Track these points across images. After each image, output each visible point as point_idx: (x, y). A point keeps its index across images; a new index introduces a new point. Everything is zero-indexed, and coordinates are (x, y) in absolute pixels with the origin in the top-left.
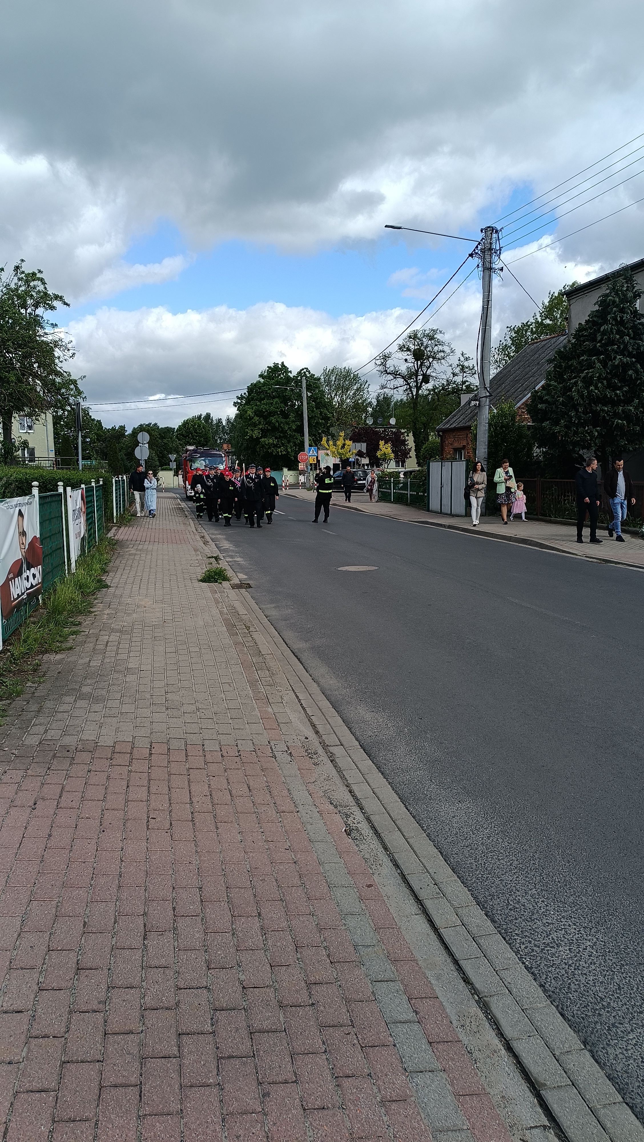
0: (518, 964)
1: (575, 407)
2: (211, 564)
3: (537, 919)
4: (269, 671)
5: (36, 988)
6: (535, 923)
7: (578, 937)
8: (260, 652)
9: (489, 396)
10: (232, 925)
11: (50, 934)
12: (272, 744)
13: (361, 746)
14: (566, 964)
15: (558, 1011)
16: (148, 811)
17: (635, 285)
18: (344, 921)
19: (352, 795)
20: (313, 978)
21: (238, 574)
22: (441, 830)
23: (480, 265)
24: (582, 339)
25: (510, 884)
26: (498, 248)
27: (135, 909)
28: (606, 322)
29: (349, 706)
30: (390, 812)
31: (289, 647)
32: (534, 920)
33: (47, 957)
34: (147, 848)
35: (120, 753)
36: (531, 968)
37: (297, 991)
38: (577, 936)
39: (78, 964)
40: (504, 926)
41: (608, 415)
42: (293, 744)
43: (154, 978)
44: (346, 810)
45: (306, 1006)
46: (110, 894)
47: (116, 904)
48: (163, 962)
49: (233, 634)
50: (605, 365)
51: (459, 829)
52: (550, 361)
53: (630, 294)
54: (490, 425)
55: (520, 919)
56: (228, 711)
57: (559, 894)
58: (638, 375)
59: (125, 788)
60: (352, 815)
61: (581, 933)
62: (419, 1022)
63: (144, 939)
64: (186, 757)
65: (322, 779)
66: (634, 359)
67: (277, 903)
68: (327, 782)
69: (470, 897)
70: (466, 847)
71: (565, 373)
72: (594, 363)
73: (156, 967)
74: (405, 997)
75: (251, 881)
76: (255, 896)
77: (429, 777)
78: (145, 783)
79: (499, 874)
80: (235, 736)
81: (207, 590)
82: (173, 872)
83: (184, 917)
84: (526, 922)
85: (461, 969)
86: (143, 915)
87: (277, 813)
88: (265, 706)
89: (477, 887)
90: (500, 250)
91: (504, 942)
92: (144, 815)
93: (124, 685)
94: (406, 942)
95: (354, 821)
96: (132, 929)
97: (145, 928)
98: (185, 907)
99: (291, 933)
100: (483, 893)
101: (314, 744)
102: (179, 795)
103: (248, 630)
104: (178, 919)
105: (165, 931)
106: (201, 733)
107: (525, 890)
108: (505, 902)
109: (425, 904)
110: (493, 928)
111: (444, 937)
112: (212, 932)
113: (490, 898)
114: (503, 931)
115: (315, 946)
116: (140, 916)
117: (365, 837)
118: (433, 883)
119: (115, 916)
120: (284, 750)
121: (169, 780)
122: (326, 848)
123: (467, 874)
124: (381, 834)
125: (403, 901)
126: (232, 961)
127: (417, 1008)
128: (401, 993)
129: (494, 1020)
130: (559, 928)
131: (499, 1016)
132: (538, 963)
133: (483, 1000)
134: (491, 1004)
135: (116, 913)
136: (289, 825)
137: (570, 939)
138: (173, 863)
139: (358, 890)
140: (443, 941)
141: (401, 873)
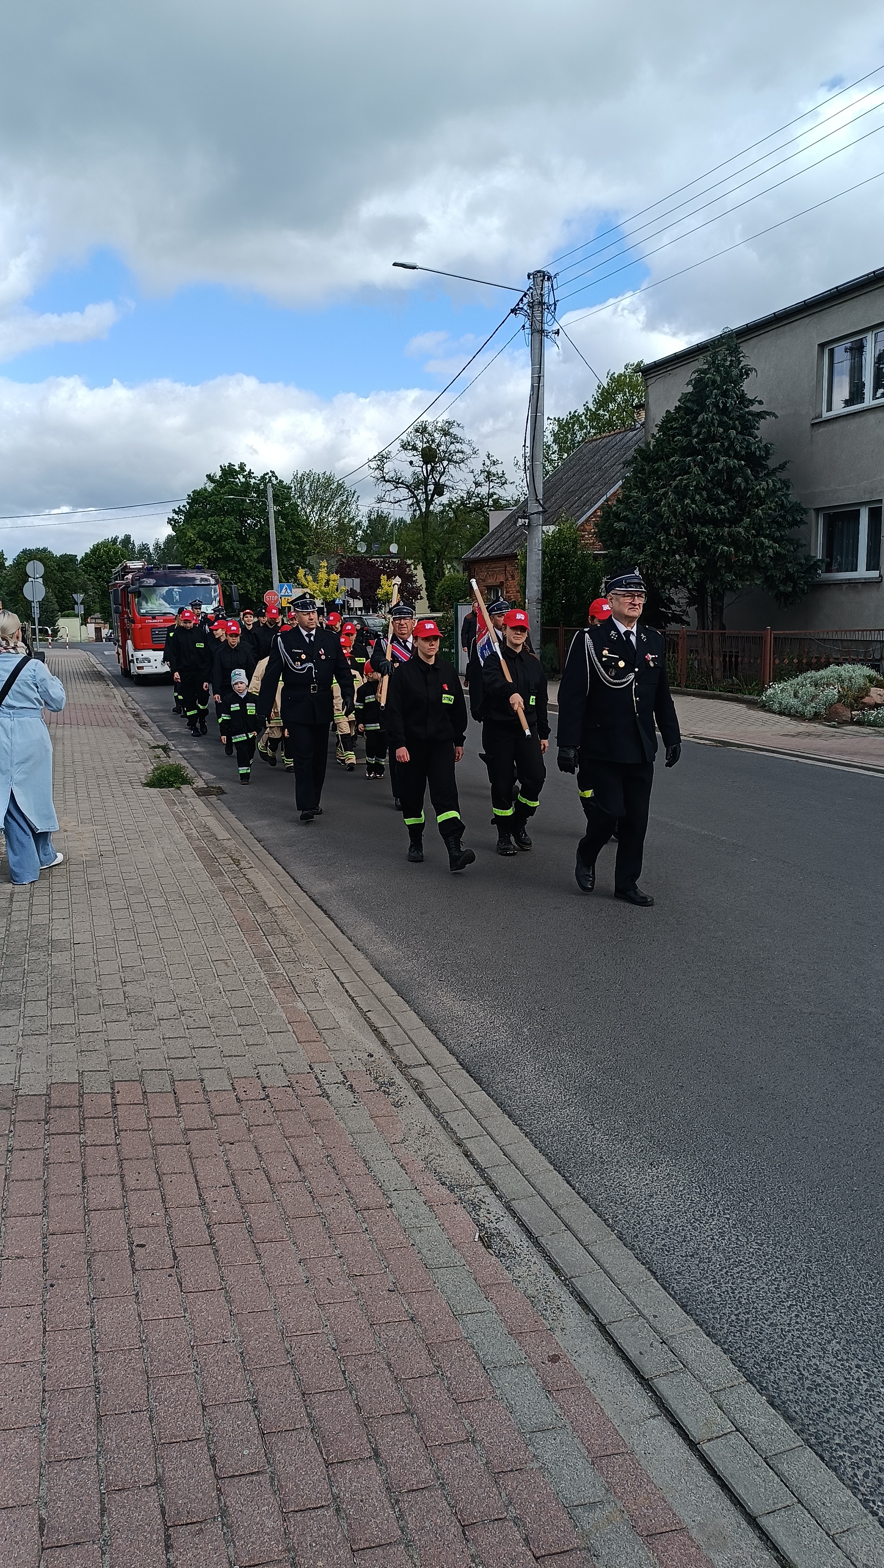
0: (866, 1516)
1: (665, 528)
2: (159, 757)
3: (862, 1408)
4: (285, 936)
6: (862, 1417)
8: (265, 902)
9: (542, 512)
10: (331, 1486)
12: (317, 1070)
13: (461, 1064)
16: (129, 1231)
17: (742, 359)
18: (533, 1449)
19: (470, 1161)
21: (202, 773)
22: (639, 1223)
24: (671, 432)
25: (789, 1331)
26: (552, 302)
27: (137, 1470)
28: (703, 408)
29: (423, 990)
30: (543, 1192)
31: (305, 892)
32: (857, 1410)
34: (139, 1316)
35: (60, 1107)
40: (810, 1428)
41: (709, 539)
42: (350, 1069)
44: (469, 1195)
46: (83, 1439)
49: (216, 874)
50: (704, 470)
51: (668, 1221)
52: (627, 464)
53: (735, 372)
54: (544, 553)
55: (832, 1409)
56: (232, 1013)
57: (879, 1348)
58: (747, 483)
59: (79, 1182)
60: (483, 1205)
64: (177, 1106)
65: (414, 1133)
66: (743, 463)
68: (423, 1140)
69: (731, 1366)
70: (690, 1256)
71: (650, 480)
72: (690, 467)
75: (344, 1372)
76: (359, 1408)
78: (115, 1169)
79: (765, 1311)
80: (251, 1059)
81: (159, 799)
82: (197, 1367)
83: (236, 1480)
84: (846, 1414)
85: (768, 1538)
86: (156, 1484)
87: (357, 1212)
88: (290, 999)
89: (736, 1343)
90: (555, 305)
91: (823, 1465)
92: (123, 1239)
93: (49, 972)
94: (655, 1486)
95: (488, 1215)
96: (140, 1525)
97: (164, 1518)
98: (234, 1454)
99: (445, 1493)
100: (751, 1355)
101: (385, 1065)
102: (178, 1188)
103: (237, 865)
104: (226, 1486)
105: (206, 1520)
106: (194, 1057)
107: (820, 1344)
108: (795, 1373)
109: (658, 1389)
110: (793, 1435)
111: (714, 1463)
112: (296, 1509)
113: (765, 1365)
114: (813, 1440)
115: (496, 1520)
116: (150, 1488)
117: (516, 1249)
118: (658, 1341)
119: (101, 1496)
120: (339, 1081)
121: (155, 1158)
122: (458, 1279)
123: (711, 1316)
124: (540, 1240)
125: (620, 1388)
135: (100, 1486)
136: (383, 1236)
138: (192, 1347)
139: (537, 1370)
140: (715, 1472)
141: (597, 1320)
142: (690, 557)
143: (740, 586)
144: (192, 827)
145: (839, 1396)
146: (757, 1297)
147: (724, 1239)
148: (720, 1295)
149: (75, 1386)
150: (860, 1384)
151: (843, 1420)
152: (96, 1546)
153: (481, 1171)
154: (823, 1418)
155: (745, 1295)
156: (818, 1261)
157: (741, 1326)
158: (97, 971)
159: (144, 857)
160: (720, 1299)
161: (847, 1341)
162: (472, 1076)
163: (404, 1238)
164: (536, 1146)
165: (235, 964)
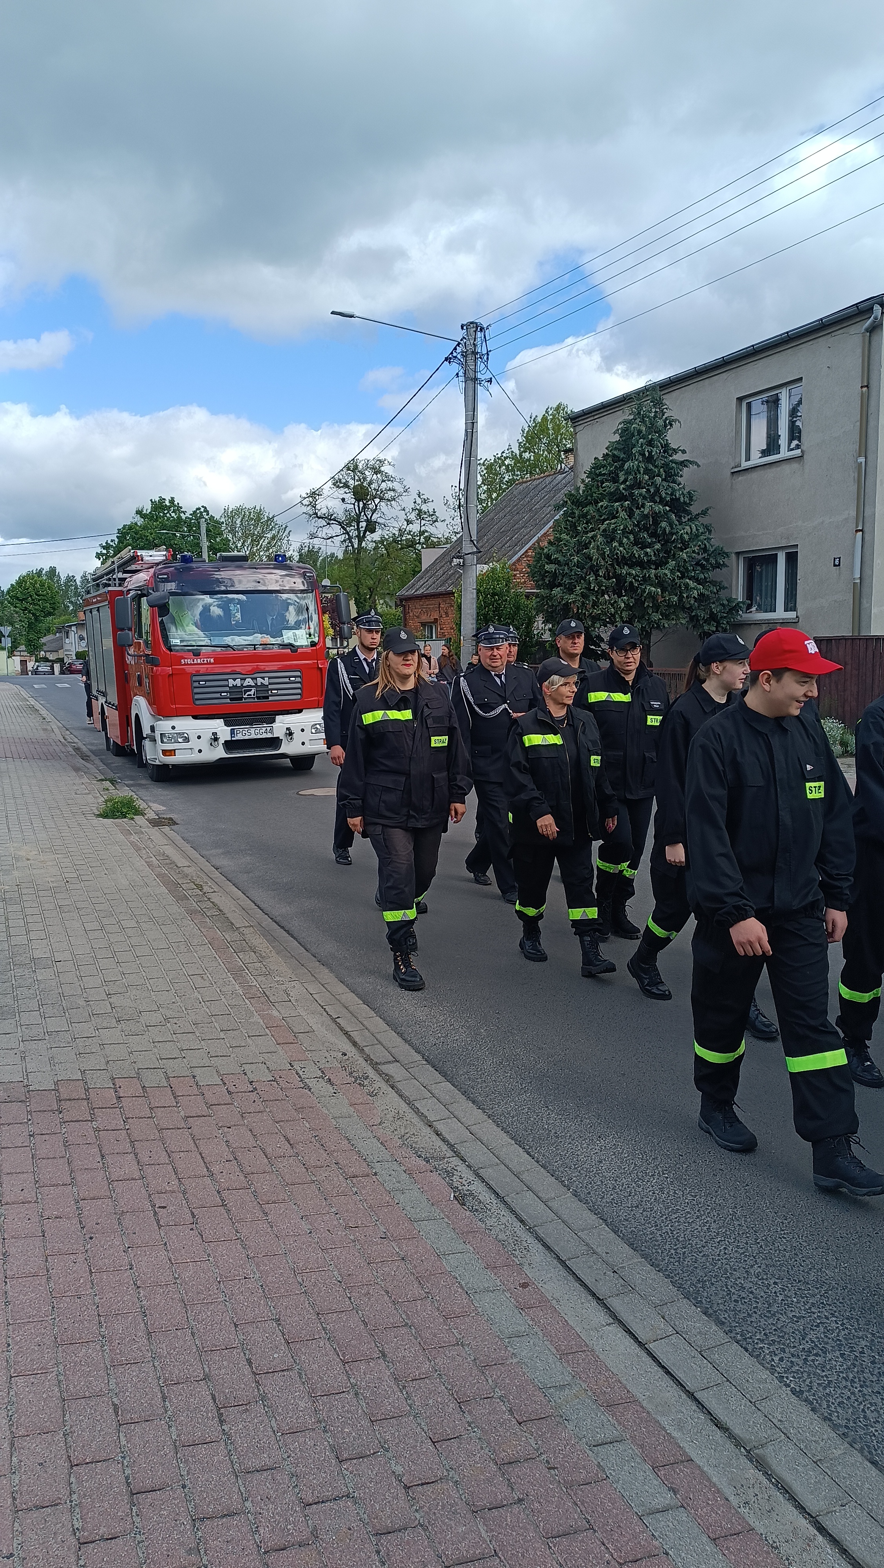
0: (780, 1387)
1: (595, 570)
2: (108, 790)
3: (778, 1313)
4: (255, 952)
5: (73, 1541)
7: (845, 1335)
8: (232, 924)
9: (476, 552)
10: (349, 1378)
11: (64, 1435)
12: (297, 1066)
13: (426, 1061)
14: (846, 1380)
15: (865, 1457)
16: (150, 1196)
17: (665, 410)
18: (512, 1350)
19: (441, 1139)
20: (504, 1454)
21: (151, 804)
22: (591, 1183)
23: (461, 374)
24: (599, 478)
25: (719, 1260)
26: (484, 352)
27: (188, 1370)
28: (630, 456)
29: (387, 999)
30: (507, 1162)
31: (266, 914)
32: (774, 1315)
33: (73, 1479)
34: (170, 1260)
35: (69, 1100)
36: (801, 1392)
37: (489, 1481)
38: (843, 1333)
39: (128, 1484)
40: (737, 1329)
41: (637, 580)
42: (327, 1065)
43: (262, 1492)
44: (443, 1165)
45: (511, 1504)
46: (139, 1349)
48: (265, 1459)
49: (181, 898)
50: (631, 515)
51: (616, 1180)
52: (557, 507)
53: (660, 423)
54: (478, 592)
55: (754, 1315)
56: (213, 1020)
57: (792, 1269)
58: (672, 528)
59: (99, 1159)
60: (455, 1173)
61: (847, 1329)
62: (682, 1506)
63: (222, 1422)
64: (175, 1098)
65: (390, 1117)
66: (668, 508)
67: (403, 1331)
68: (399, 1123)
69: (672, 1286)
71: (579, 524)
72: (617, 512)
73: (258, 1471)
74: (648, 1467)
75: (350, 1298)
76: (366, 1324)
77: (542, 1102)
78: (128, 1148)
80: (236, 1059)
81: (114, 829)
82: (226, 1296)
84: (765, 1318)
85: (703, 1406)
86: (204, 1379)
87: (346, 1179)
88: (266, 1008)
89: (675, 1270)
90: (488, 355)
91: (747, 1354)
92: (146, 1203)
93: (37, 987)
94: (612, 1373)
95: (461, 1180)
96: (196, 1407)
97: (215, 1402)
98: (266, 1357)
99: (443, 1381)
100: (687, 1278)
101: (358, 1062)
102: (187, 1163)
103: (200, 890)
104: (263, 1379)
105: (249, 1403)
106: (184, 1057)
107: (744, 1268)
108: (724, 1290)
109: (611, 1306)
110: (722, 1334)
111: (659, 1357)
112: (323, 1394)
113: (699, 1285)
114: (739, 1337)
116: (200, 1382)
117: (487, 1206)
118: (610, 1271)
119: (161, 1388)
120: (318, 1076)
121: (162, 1140)
122: (439, 1229)
123: (654, 1251)
124: (506, 1199)
125: (581, 1305)
126: (371, 1442)
127: (672, 1483)
128: (638, 1460)
129: (782, 1486)
130: (815, 1324)
131: (788, 1477)
132: (807, 1382)
133: (754, 1453)
134: (769, 1459)
135: (159, 1381)
136: (372, 1197)
137: (835, 1339)
138: (219, 1282)
139: (511, 1294)
140: (660, 1363)
141: (558, 1258)
142: (619, 597)
143: (666, 625)
145: (759, 1305)
146: (692, 1236)
148: (661, 1236)
150: (777, 1296)
151: (763, 1322)
152: (163, 1422)
153: (451, 1146)
154: (747, 1321)
155: (682, 1234)
156: (742, 1207)
157: (680, 1258)
158: (82, 985)
159: (109, 884)
161: (767, 1266)
162: (437, 1070)
163: (389, 1199)
164: (498, 1125)
165: (211, 978)
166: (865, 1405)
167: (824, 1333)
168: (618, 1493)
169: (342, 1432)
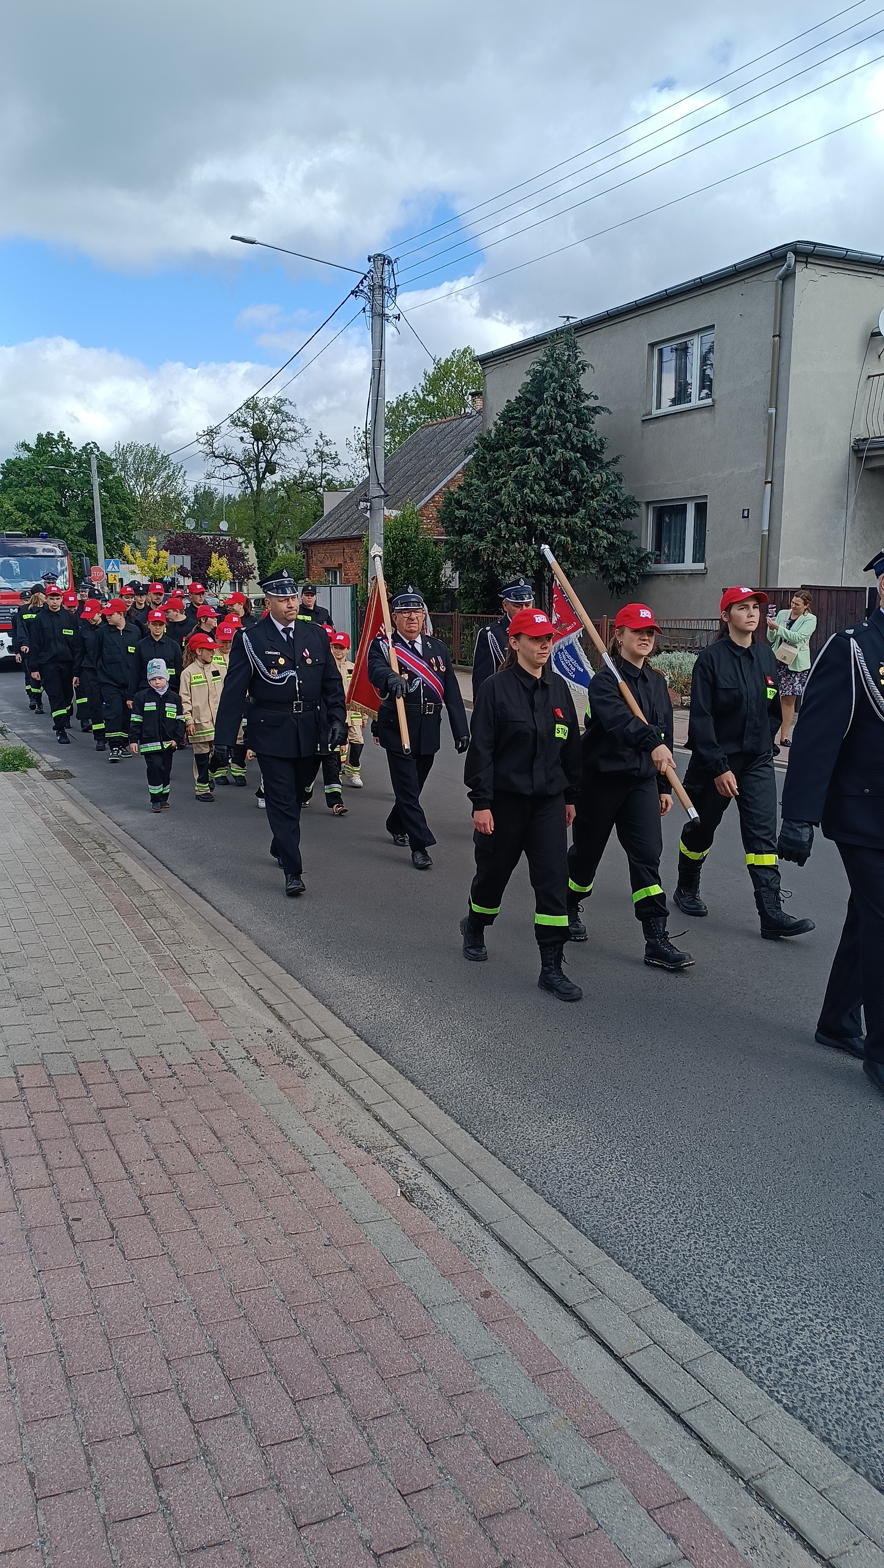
0: (772, 1404)
1: (506, 516)
3: (760, 1316)
4: (166, 918)
6: (760, 1324)
7: (833, 1339)
8: (140, 886)
9: (384, 496)
10: (301, 1421)
12: (219, 1045)
13: (358, 1036)
14: (841, 1393)
15: (871, 1483)
16: (62, 1206)
17: (578, 354)
18: (479, 1374)
19: (381, 1125)
20: (483, 1505)
21: (44, 755)
22: (545, 1171)
23: (368, 308)
24: (512, 422)
25: (690, 1256)
26: (392, 286)
27: (116, 1422)
28: (541, 402)
29: (312, 967)
30: (454, 1149)
31: (176, 875)
32: (755, 1318)
34: (88, 1285)
36: (795, 1408)
37: (469, 1541)
38: (830, 1336)
40: (718, 1336)
41: (547, 528)
42: (252, 1044)
44: (386, 1155)
46: (56, 1399)
47: (75, 1419)
48: (211, 1533)
49: (83, 859)
50: (542, 461)
51: (572, 1167)
52: (468, 451)
53: (573, 367)
54: (386, 537)
55: (734, 1318)
56: (124, 995)
57: (768, 1264)
58: (583, 476)
60: (400, 1164)
61: (834, 1331)
62: (685, 1558)
63: (158, 1487)
64: (85, 1086)
65: (324, 1100)
66: (579, 455)
67: (358, 1358)
68: (334, 1108)
69: (644, 1289)
70: (596, 1197)
71: (490, 468)
72: (529, 458)
74: (642, 1510)
75: (295, 1321)
76: (316, 1352)
77: (486, 1080)
78: (34, 1148)
79: (667, 1241)
80: (152, 1039)
81: (6, 783)
82: (154, 1326)
83: (212, 1422)
84: (746, 1322)
85: (691, 1430)
86: (135, 1433)
87: (282, 1176)
88: (181, 980)
89: (646, 1269)
90: (396, 289)
91: (732, 1366)
92: (57, 1215)
94: (591, 1396)
95: (406, 1173)
96: (127, 1470)
97: (149, 1462)
98: (205, 1400)
99: (407, 1417)
100: (659, 1278)
101: (286, 1040)
102: (103, 1164)
103: (103, 850)
104: (204, 1429)
105: (189, 1460)
106: (94, 1039)
107: (717, 1264)
108: (700, 1291)
109: (581, 1314)
110: (703, 1343)
111: (638, 1372)
112: (273, 1443)
113: (673, 1286)
114: (721, 1346)
115: (456, 1436)
116: (130, 1437)
117: (437, 1201)
118: (575, 1273)
119: (84, 1448)
120: (243, 1057)
121: (73, 1137)
122: (388, 1231)
123: (621, 1248)
124: (457, 1192)
125: (549, 1315)
126: (331, 1500)
127: (670, 1529)
128: (631, 1502)
129: (787, 1523)
130: (800, 1327)
131: (793, 1512)
132: (800, 1397)
133: (754, 1485)
134: (770, 1492)
135: (82, 1439)
136: (311, 1197)
137: (823, 1344)
138: (146, 1308)
139: (473, 1305)
140: (640, 1380)
141: (518, 1258)
142: (529, 545)
143: (576, 575)
144: (48, 812)
145: (738, 1307)
146: (659, 1229)
147: (624, 1181)
148: (627, 1230)
149: (38, 1352)
150: (756, 1296)
151: (744, 1327)
152: (88, 1492)
153: (393, 1133)
154: (727, 1327)
155: (648, 1227)
156: (708, 1194)
157: (648, 1255)
160: (626, 1233)
161: (741, 1261)
162: (371, 1047)
163: (331, 1198)
164: (441, 1107)
165: (119, 948)
166: (864, 1421)
167: (811, 1337)
168: (613, 1546)
169: (298, 1490)
